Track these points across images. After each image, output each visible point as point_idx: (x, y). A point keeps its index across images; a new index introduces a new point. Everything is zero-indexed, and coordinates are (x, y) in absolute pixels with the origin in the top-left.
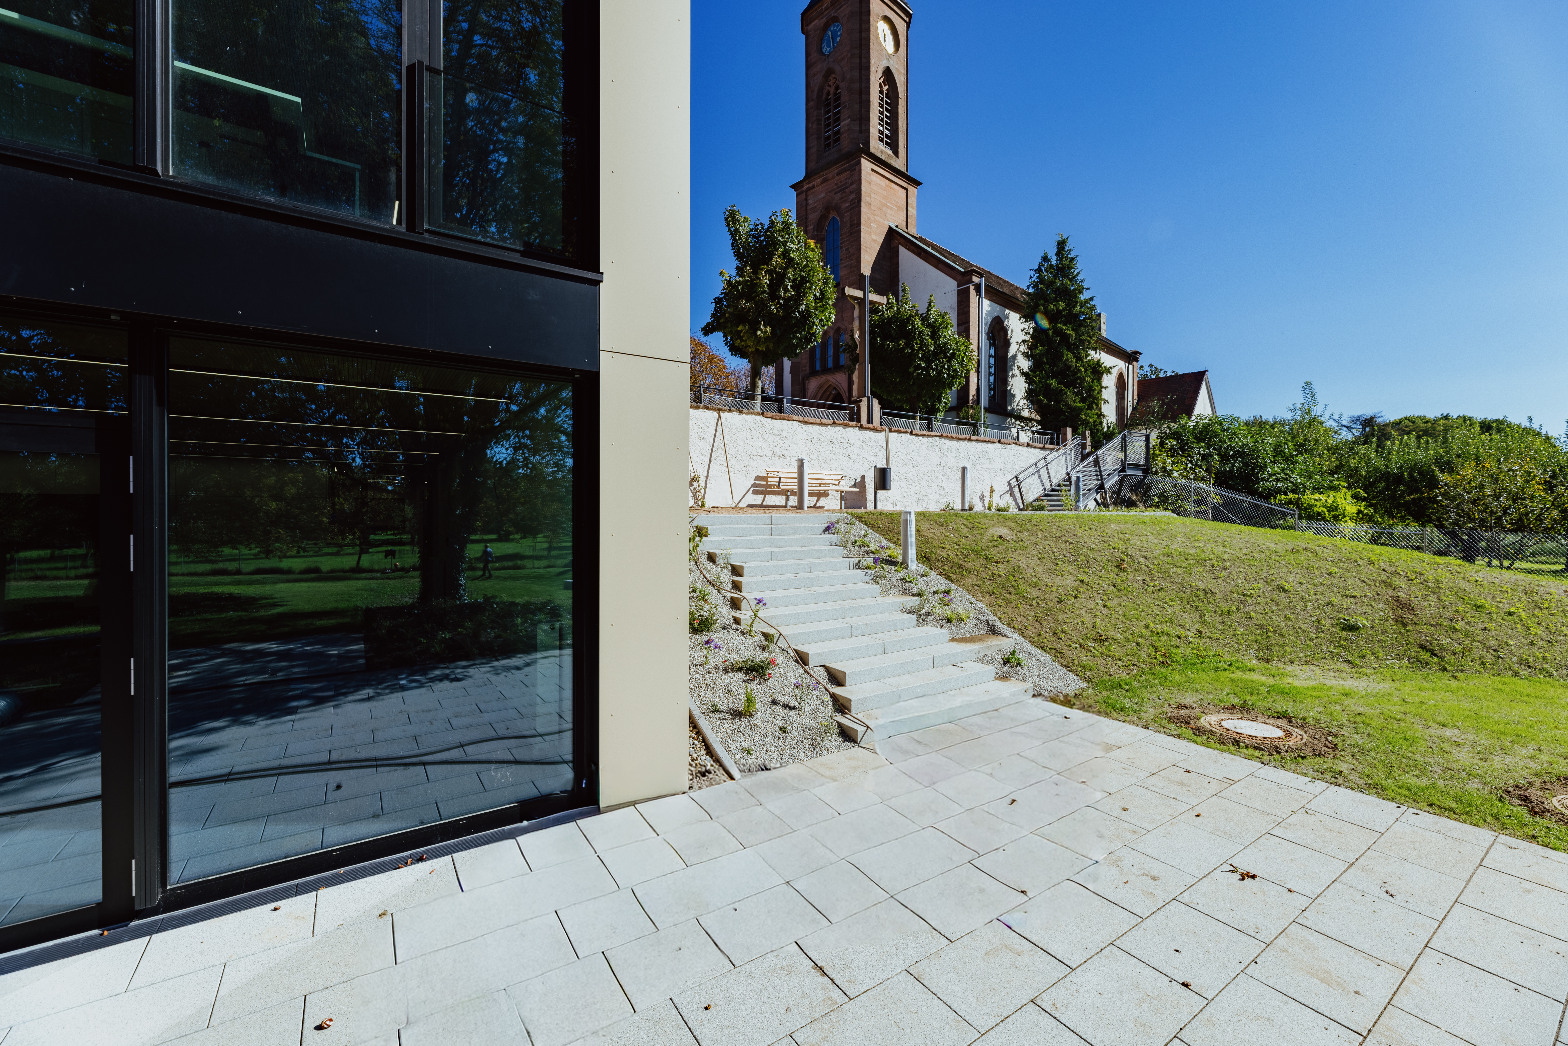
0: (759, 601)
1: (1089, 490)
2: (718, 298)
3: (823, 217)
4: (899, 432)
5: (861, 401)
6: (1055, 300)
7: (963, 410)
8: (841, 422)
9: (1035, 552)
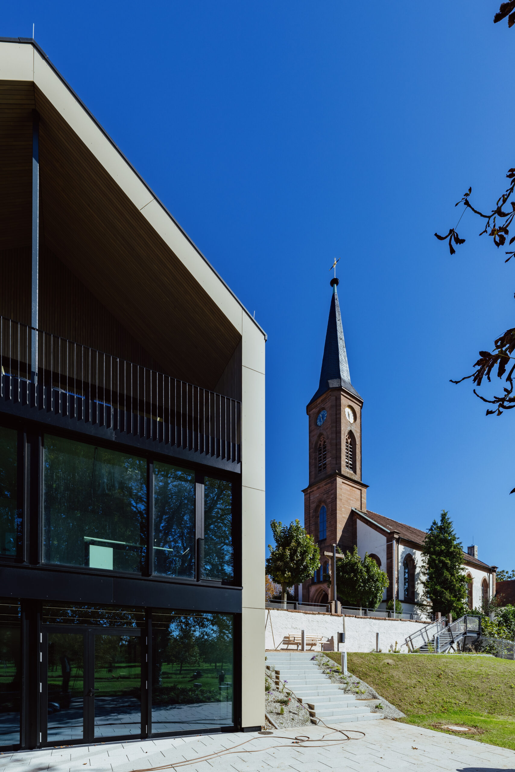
0: (285, 681)
1: (446, 643)
2: (268, 559)
3: (318, 506)
4: (350, 616)
5: (332, 602)
6: (439, 545)
7: (389, 602)
8: (322, 613)
9: (402, 670)
